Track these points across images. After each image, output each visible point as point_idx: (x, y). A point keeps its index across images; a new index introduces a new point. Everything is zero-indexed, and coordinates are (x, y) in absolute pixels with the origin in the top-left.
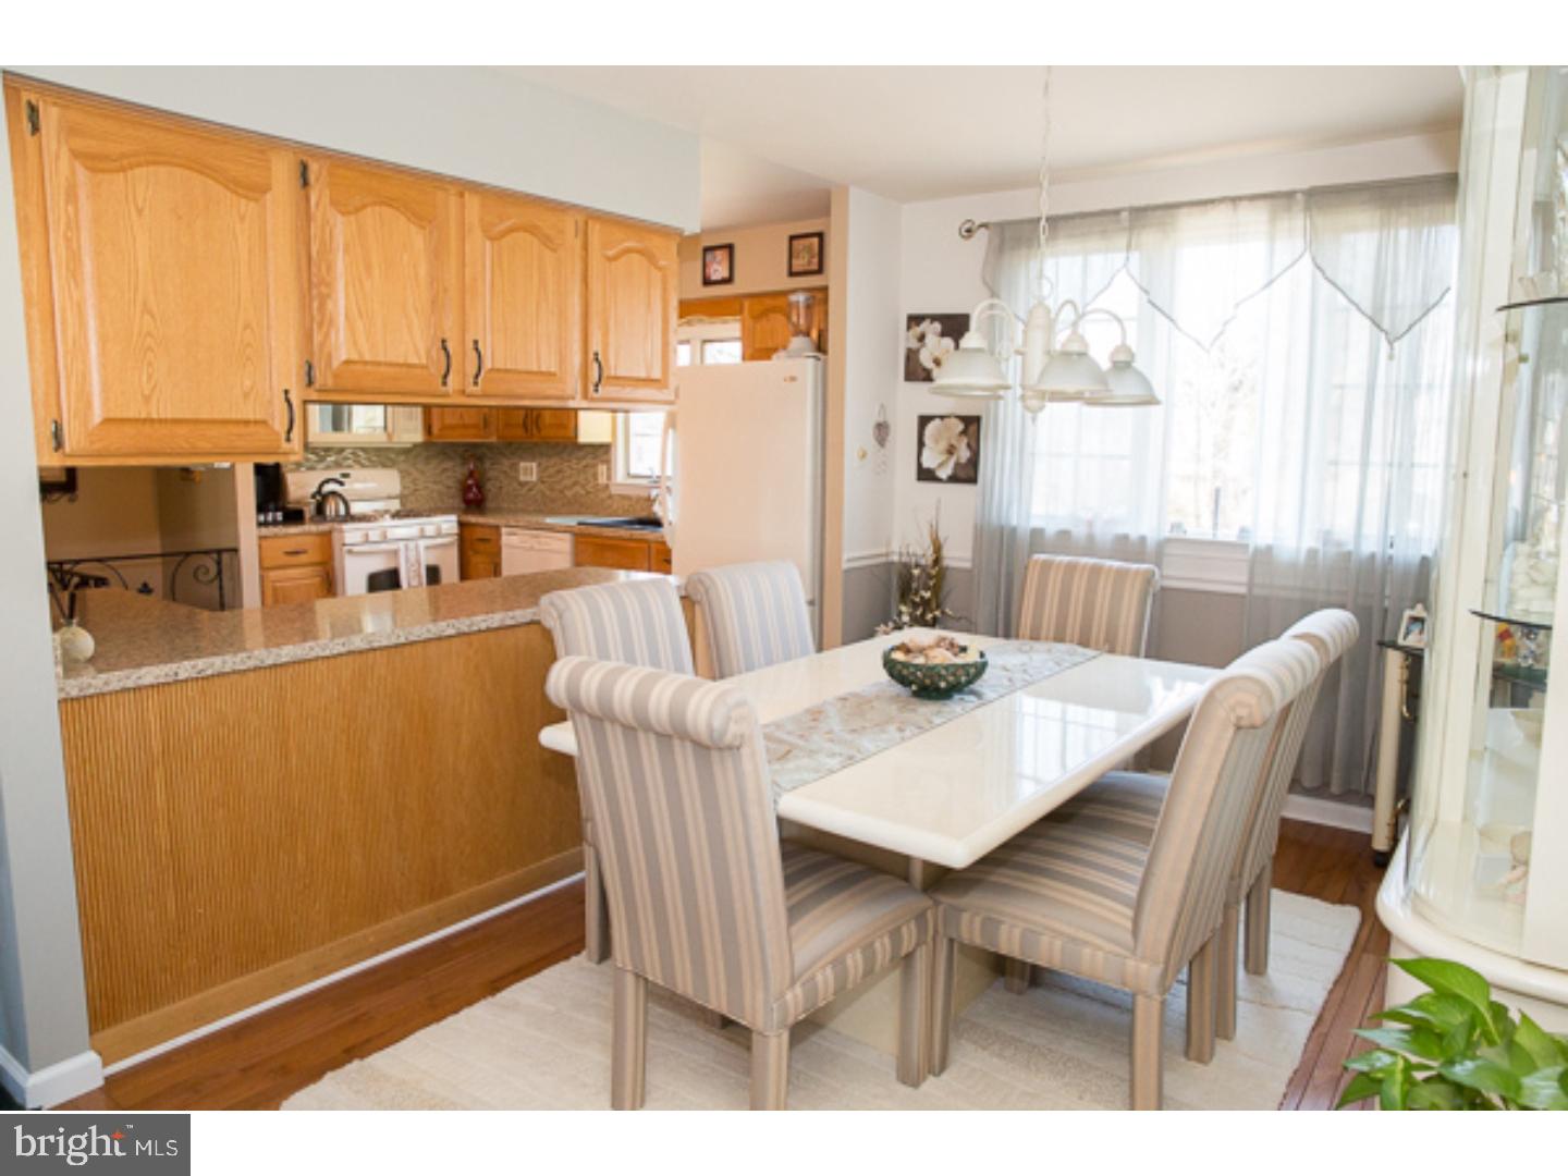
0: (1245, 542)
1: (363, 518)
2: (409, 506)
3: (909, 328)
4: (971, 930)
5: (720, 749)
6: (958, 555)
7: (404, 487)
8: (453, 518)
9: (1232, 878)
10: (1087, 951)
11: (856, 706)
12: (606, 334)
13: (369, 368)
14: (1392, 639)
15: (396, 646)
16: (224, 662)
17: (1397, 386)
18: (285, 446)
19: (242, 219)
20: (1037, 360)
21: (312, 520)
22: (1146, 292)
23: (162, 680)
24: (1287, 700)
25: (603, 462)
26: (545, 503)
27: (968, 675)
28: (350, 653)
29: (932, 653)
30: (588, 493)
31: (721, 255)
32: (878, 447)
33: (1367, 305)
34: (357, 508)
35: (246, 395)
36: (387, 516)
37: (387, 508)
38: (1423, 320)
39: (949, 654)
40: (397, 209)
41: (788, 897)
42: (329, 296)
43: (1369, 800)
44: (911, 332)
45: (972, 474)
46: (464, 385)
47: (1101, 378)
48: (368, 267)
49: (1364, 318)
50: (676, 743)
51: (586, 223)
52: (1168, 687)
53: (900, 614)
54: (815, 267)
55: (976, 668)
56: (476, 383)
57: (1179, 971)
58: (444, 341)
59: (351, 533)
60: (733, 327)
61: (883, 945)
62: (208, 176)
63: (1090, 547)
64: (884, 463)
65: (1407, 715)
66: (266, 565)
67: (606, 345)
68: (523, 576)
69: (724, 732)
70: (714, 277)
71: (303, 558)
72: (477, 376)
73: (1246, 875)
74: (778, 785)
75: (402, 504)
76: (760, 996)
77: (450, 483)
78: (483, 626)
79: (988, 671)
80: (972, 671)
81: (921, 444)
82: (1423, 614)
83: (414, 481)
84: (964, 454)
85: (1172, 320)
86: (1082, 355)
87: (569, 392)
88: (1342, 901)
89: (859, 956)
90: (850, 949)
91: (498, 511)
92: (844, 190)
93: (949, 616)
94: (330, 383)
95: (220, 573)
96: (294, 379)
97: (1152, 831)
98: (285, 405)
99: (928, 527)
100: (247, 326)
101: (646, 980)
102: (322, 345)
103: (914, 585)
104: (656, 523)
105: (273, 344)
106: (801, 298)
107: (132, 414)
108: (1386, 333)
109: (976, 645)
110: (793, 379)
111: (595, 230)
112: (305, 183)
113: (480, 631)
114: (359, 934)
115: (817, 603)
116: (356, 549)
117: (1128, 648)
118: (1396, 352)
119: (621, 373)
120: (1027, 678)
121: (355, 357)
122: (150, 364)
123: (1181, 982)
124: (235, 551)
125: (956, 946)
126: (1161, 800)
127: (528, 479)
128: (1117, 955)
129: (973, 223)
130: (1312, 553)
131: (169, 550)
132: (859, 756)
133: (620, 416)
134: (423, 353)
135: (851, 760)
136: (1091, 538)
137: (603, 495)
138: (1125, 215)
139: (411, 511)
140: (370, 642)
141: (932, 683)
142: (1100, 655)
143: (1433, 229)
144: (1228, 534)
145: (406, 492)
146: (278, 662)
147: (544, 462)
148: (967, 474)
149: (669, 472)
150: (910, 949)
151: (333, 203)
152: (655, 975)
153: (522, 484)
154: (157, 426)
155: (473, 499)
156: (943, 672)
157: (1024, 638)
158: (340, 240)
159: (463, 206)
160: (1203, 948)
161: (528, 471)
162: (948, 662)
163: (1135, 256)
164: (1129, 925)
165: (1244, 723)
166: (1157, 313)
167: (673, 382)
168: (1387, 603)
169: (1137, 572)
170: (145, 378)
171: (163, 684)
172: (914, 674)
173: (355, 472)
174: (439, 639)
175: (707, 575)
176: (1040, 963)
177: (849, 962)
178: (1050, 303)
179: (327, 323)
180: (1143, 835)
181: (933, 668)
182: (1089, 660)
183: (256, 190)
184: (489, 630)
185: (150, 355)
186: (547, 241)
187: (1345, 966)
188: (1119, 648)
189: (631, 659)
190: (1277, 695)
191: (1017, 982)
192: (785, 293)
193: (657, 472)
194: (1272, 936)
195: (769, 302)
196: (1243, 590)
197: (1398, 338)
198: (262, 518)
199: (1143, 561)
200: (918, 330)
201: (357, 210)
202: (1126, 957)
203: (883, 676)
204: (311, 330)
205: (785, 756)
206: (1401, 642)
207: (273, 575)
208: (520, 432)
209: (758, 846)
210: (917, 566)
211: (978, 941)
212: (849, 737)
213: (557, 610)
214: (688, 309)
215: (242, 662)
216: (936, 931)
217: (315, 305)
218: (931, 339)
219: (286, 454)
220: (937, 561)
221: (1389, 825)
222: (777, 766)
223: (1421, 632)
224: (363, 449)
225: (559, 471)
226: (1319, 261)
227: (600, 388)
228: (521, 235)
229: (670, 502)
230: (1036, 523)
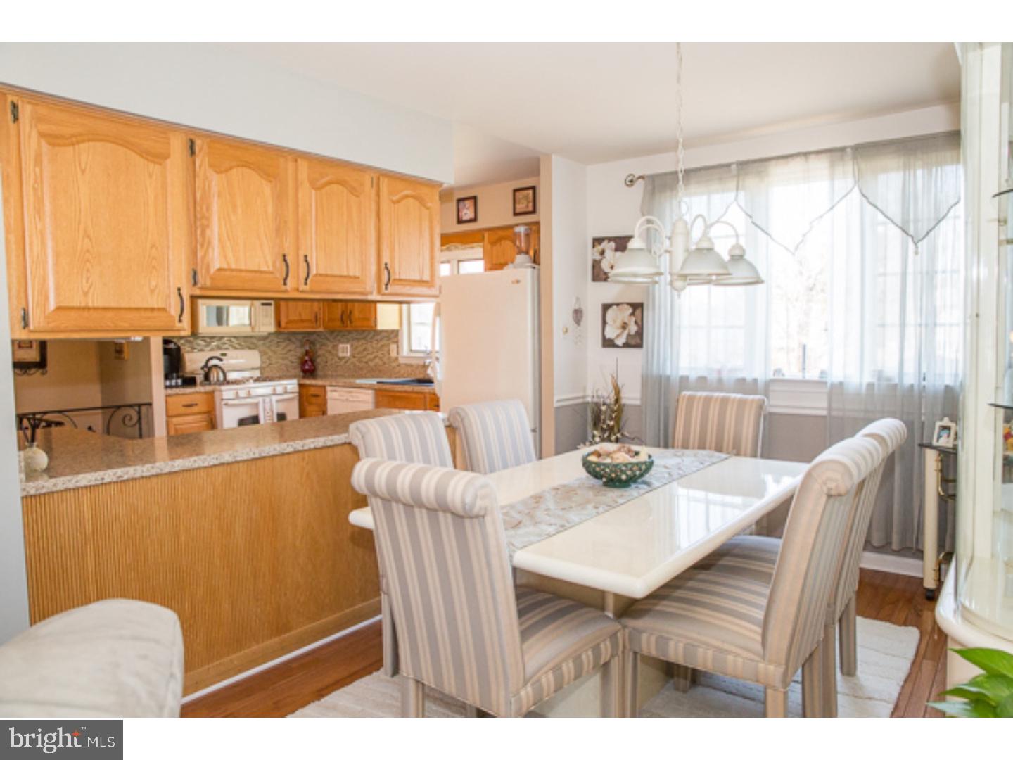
0: (824, 380)
1: (236, 382)
2: (266, 374)
3: (594, 246)
4: (649, 645)
5: (471, 518)
6: (632, 396)
7: (263, 362)
8: (295, 381)
9: (829, 605)
10: (730, 658)
11: (565, 493)
12: (392, 250)
13: (234, 273)
14: (929, 442)
15: (253, 459)
16: (135, 470)
17: (921, 273)
18: (178, 325)
19: (150, 176)
20: (680, 256)
21: (202, 384)
22: (751, 217)
23: (93, 483)
24: (861, 478)
25: (394, 342)
26: (357, 370)
27: (640, 470)
28: (222, 464)
29: (615, 456)
30: (384, 363)
31: (469, 204)
32: (576, 325)
33: (898, 220)
34: (232, 376)
35: (152, 291)
36: (251, 381)
37: (252, 375)
38: (936, 228)
39: (627, 456)
40: (254, 170)
41: (521, 624)
42: (208, 226)
43: (919, 554)
44: (595, 249)
45: (639, 341)
46: (298, 284)
47: (723, 265)
48: (234, 207)
49: (896, 227)
50: (441, 514)
51: (379, 179)
52: (777, 481)
53: (594, 436)
54: (530, 209)
55: (646, 465)
56: (306, 284)
57: (795, 671)
58: (284, 256)
59: (227, 392)
60: (478, 251)
61: (588, 656)
62: (128, 148)
63: (720, 385)
64: (580, 336)
65: (942, 493)
66: (170, 413)
67: (392, 258)
68: (340, 415)
69: (473, 505)
70: (465, 218)
71: (195, 409)
72: (306, 279)
73: (838, 603)
74: (513, 545)
75: (261, 373)
76: (502, 693)
77: (293, 359)
78: (312, 446)
79: (654, 468)
80: (644, 467)
81: (604, 323)
82: (949, 424)
83: (269, 359)
84: (633, 329)
85: (767, 234)
86: (710, 250)
87: (368, 289)
88: (905, 624)
89: (571, 664)
90: (565, 660)
91: (325, 377)
92: (548, 157)
93: (627, 437)
94: (208, 283)
95: (140, 419)
96: (184, 281)
97: (771, 575)
98: (178, 298)
99: (610, 377)
100: (153, 246)
101: (423, 684)
102: (204, 257)
103: (603, 417)
104: (429, 381)
105: (171, 258)
106: (522, 229)
107: (76, 303)
108: (913, 238)
109: (644, 452)
110: (518, 282)
111: (384, 182)
112: (193, 152)
113: (310, 450)
114: (228, 659)
115: (538, 430)
116: (230, 402)
117: (749, 451)
118: (920, 250)
119: (403, 277)
120: (681, 472)
121: (225, 266)
122: (88, 270)
123: (797, 682)
124: (150, 404)
125: (639, 657)
126: (776, 553)
127: (344, 355)
128: (751, 660)
129: (634, 176)
130: (870, 386)
131: (106, 405)
132: (568, 525)
133: (405, 306)
134: (270, 263)
135: (563, 528)
136: (720, 381)
137: (394, 364)
138: (734, 167)
139: (268, 377)
140: (235, 457)
141: (617, 476)
142: (730, 457)
143: (939, 169)
144: (813, 375)
145: (264, 365)
146: (174, 470)
147: (355, 344)
148: (636, 341)
149: (437, 348)
150: (607, 659)
151: (211, 166)
152: (430, 681)
153: (341, 359)
154: (92, 312)
155: (308, 368)
156: (624, 468)
157: (678, 447)
158: (215, 190)
159: (296, 169)
160: (811, 655)
161: (344, 350)
162: (626, 462)
163: (742, 194)
164: (759, 638)
165: (833, 492)
166: (759, 230)
167: (438, 283)
168: (923, 418)
169: (753, 401)
170: (84, 281)
171: (94, 486)
172: (603, 470)
173: (230, 353)
174: (283, 454)
175: (463, 410)
176: (698, 668)
177: (564, 668)
178: (687, 218)
179: (207, 243)
180: (765, 577)
181: (616, 466)
182: (723, 460)
183: (160, 158)
184: (315, 448)
185: (88, 265)
186: (353, 191)
187: (911, 669)
188: (743, 453)
189: (410, 459)
190: (855, 471)
191: (682, 682)
192: (511, 227)
193: (429, 348)
194: (859, 649)
195: (501, 233)
196: (824, 413)
197: (919, 241)
198: (168, 383)
199: (755, 393)
200: (600, 248)
201: (227, 171)
202: (758, 661)
203: (583, 473)
204: (196, 247)
205: (517, 525)
206: (935, 443)
207: (175, 420)
208: (338, 324)
209: (499, 586)
210: (604, 404)
211: (654, 653)
212: (561, 513)
213: (361, 432)
214: (447, 240)
215: (148, 470)
216: (624, 647)
217: (199, 232)
218: (609, 254)
219: (179, 330)
220: (617, 401)
221: (934, 570)
222: (512, 532)
223: (948, 436)
224: (235, 337)
225: (364, 350)
226: (864, 192)
227: (389, 286)
228: (335, 187)
229: (438, 366)
230: (683, 373)
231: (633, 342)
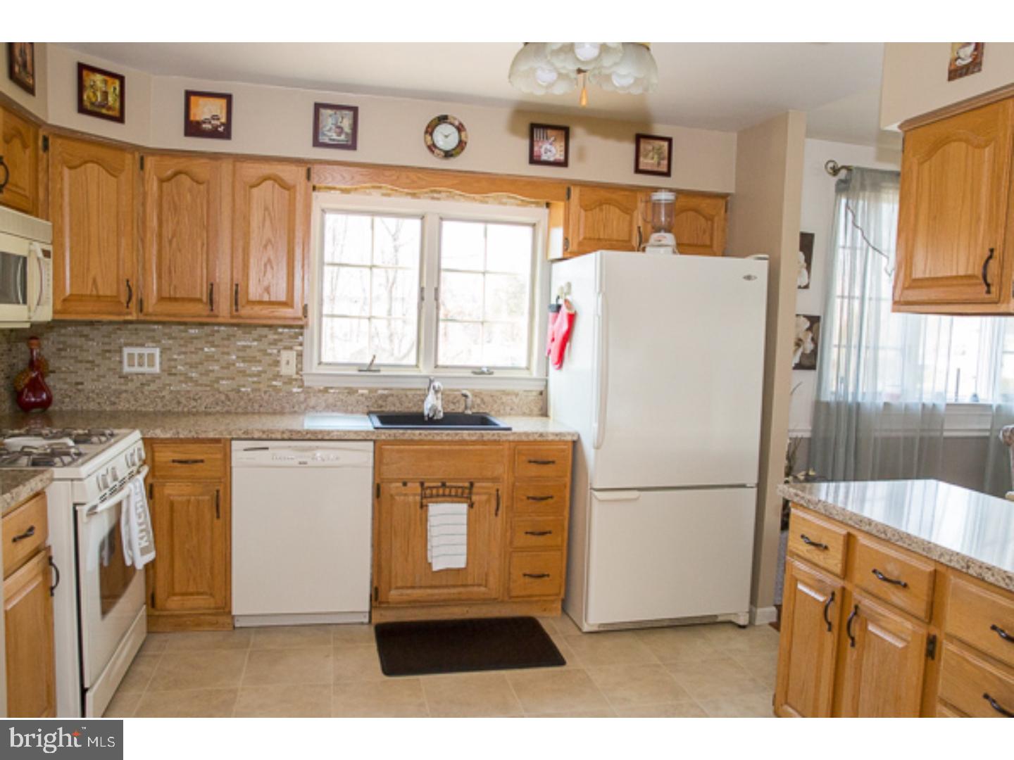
25: (290, 347)
26: (182, 400)
31: (554, 136)
45: (812, 362)
54: (663, 168)
70: (546, 157)
71: (28, 546)
116: (101, 506)
127: (141, 370)
147: (176, 347)
148: (809, 362)
153: (127, 378)
161: (141, 359)
195: (606, 194)
225: (204, 360)
231: (806, 362)
